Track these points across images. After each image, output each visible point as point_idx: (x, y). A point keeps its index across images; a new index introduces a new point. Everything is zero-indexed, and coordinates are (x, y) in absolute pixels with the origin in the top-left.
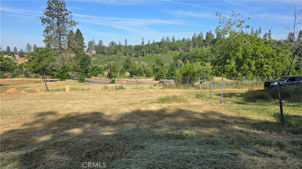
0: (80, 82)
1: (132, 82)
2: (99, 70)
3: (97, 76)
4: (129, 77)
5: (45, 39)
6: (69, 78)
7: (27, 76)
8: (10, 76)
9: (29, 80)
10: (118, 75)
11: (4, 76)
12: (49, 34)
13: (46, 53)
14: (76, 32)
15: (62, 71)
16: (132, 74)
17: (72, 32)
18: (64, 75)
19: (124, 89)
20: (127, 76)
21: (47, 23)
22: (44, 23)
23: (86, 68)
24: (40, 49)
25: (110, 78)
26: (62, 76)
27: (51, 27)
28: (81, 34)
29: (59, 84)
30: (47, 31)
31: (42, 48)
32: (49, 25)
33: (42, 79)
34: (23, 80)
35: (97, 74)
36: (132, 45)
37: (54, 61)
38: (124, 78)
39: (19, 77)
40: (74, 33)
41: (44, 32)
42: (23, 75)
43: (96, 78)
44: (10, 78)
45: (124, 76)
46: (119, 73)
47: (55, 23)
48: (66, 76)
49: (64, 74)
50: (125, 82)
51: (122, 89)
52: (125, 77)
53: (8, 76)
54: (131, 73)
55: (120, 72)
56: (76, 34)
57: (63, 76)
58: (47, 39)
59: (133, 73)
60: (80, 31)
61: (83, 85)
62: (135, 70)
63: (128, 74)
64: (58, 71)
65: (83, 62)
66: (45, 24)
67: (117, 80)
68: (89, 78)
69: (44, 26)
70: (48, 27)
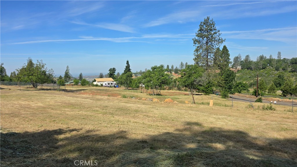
0: (223, 98)
1: (285, 103)
2: (243, 87)
3: (241, 92)
4: (281, 96)
5: (195, 58)
6: (213, 92)
7: (179, 89)
8: (167, 88)
9: (180, 93)
10: (267, 93)
11: (164, 88)
12: (199, 53)
13: (195, 70)
14: (223, 49)
15: (207, 86)
16: (285, 93)
17: (218, 49)
18: (209, 90)
19: (273, 110)
20: (278, 94)
21: (198, 44)
22: (196, 44)
23: (230, 84)
24: (190, 66)
25: (255, 95)
26: (207, 90)
27: (201, 47)
28: (227, 50)
29: (203, 98)
30: (197, 50)
31: (192, 66)
32: (199, 45)
33: (190, 92)
34: (176, 92)
35: (241, 91)
36: (287, 58)
37: (200, 76)
38: (274, 97)
39: (173, 89)
40: (220, 50)
41: (195, 51)
42: (176, 88)
43: (239, 95)
44: (168, 90)
45: (274, 95)
46: (267, 91)
47: (205, 42)
48: (210, 91)
49: (209, 88)
50: (275, 102)
51: (272, 110)
52: (276, 96)
53: (166, 88)
54: (283, 92)
55: (269, 89)
56: (222, 51)
57: (208, 91)
58: (197, 57)
59: (287, 92)
60: (226, 48)
61: (226, 101)
62: (290, 88)
63: (279, 92)
64: (204, 86)
65: (227, 78)
67: (265, 98)
68: (232, 94)
69: (195, 46)
70: (198, 47)
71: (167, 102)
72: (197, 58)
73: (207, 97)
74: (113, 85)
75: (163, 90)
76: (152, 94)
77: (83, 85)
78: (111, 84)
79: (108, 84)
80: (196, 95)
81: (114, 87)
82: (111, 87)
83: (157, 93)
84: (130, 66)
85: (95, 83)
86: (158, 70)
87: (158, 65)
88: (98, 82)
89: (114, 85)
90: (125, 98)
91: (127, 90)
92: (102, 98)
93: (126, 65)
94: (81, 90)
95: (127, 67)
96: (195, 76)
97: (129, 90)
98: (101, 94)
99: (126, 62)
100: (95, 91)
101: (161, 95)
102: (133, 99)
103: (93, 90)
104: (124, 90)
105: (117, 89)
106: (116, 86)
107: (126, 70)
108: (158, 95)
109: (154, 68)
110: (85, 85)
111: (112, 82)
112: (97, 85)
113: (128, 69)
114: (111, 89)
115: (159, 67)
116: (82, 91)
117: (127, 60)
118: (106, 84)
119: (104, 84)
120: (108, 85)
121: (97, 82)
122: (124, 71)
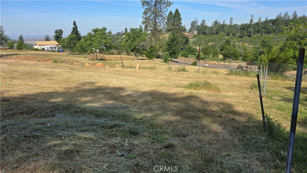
0: (164, 62)
1: (218, 66)
2: (192, 51)
3: (187, 57)
4: (222, 60)
5: (144, 21)
6: (158, 57)
7: (128, 54)
8: (116, 53)
9: (129, 57)
10: (211, 57)
11: (113, 53)
12: (147, 16)
13: (139, 34)
14: (175, 13)
15: (149, 51)
16: (225, 57)
17: (171, 13)
18: (151, 54)
20: (219, 59)
21: (146, 5)
22: (144, 6)
23: (174, 49)
24: (135, 30)
25: (198, 60)
27: (150, 9)
28: (179, 14)
29: (148, 63)
30: (145, 13)
31: (137, 29)
32: (147, 7)
33: (135, 57)
34: (125, 57)
35: (187, 55)
37: (144, 41)
38: (212, 61)
39: (122, 54)
40: (173, 14)
41: (144, 13)
43: (185, 59)
44: (117, 54)
45: (216, 59)
46: (211, 55)
47: (153, 4)
48: (153, 55)
49: (151, 53)
50: (207, 65)
51: (185, 71)
54: (224, 55)
55: (213, 54)
56: (175, 14)
57: (150, 55)
58: (145, 21)
59: (227, 56)
60: (178, 11)
63: (221, 56)
64: (147, 51)
65: (172, 42)
66: (145, 6)
67: (205, 62)
68: (176, 58)
69: (143, 8)
70: (147, 9)
71: (97, 67)
72: (146, 21)
73: (149, 61)
74: (57, 49)
75: (112, 55)
76: (94, 59)
77: (19, 49)
78: (55, 48)
79: (51, 48)
80: (141, 59)
81: (58, 51)
82: (54, 51)
83: (101, 58)
84: (77, 28)
85: (36, 47)
86: (100, 33)
87: (100, 28)
88: (39, 45)
89: (58, 49)
90: (56, 62)
91: (71, 55)
92: (29, 63)
93: (73, 26)
94: (13, 55)
95: (74, 28)
96: (138, 40)
97: (73, 55)
98: (37, 59)
99: (73, 23)
100: (31, 56)
101: (105, 60)
102: (64, 64)
103: (28, 55)
105: (61, 53)
106: (60, 51)
107: (73, 32)
108: (102, 59)
109: (96, 31)
110: (22, 49)
111: (55, 46)
112: (36, 50)
113: (75, 30)
114: (53, 53)
115: (101, 30)
116: (14, 56)
117: (74, 21)
118: (48, 48)
119: (46, 49)
120: (50, 49)
121: (37, 46)
122: (71, 33)
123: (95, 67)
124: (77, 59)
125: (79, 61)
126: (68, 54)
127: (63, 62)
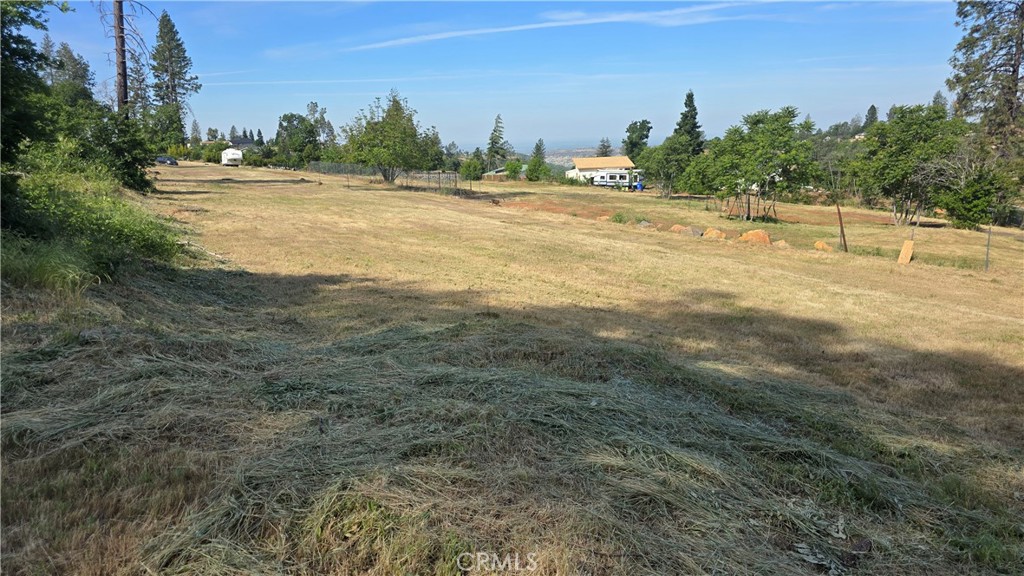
5: (957, 75)
7: (869, 203)
8: (821, 199)
9: (870, 215)
11: (808, 197)
12: (976, 56)
13: (928, 126)
15: (968, 192)
18: (975, 206)
21: (975, 15)
22: (966, 16)
26: (965, 209)
27: (991, 29)
29: (954, 241)
30: (968, 45)
31: (920, 109)
32: (982, 21)
33: (899, 215)
34: (854, 214)
37: (947, 153)
39: (845, 202)
41: (960, 47)
42: (857, 200)
44: (824, 203)
48: (983, 211)
49: (975, 202)
53: (817, 197)
57: (969, 210)
58: (963, 75)
64: (956, 193)
66: (970, 18)
69: (961, 28)
70: (976, 29)
71: (747, 242)
72: (968, 79)
73: (962, 236)
74: (627, 180)
75: (806, 203)
76: (738, 216)
77: (530, 180)
78: (622, 177)
79: (612, 177)
80: (923, 225)
81: (630, 187)
82: (619, 188)
83: (762, 213)
84: (697, 114)
85: (571, 174)
86: (773, 128)
87: (775, 109)
88: (581, 170)
89: (631, 181)
90: (620, 222)
91: (666, 201)
92: (550, 219)
93: (685, 109)
94: (515, 194)
95: (685, 116)
96: (919, 150)
97: (671, 201)
98: (570, 210)
99: (685, 97)
100: (556, 200)
101: (775, 221)
102: (642, 228)
103: (550, 197)
104: (654, 199)
105: (637, 193)
106: (636, 187)
107: (680, 129)
108: (766, 219)
109: (756, 121)
110: (538, 179)
111: (624, 172)
112: (573, 182)
113: (689, 123)
114: (615, 193)
115: (776, 118)
116: (518, 199)
117: (688, 92)
118: (603, 177)
119: (597, 179)
120: (608, 180)
121: (577, 170)
122: (676, 130)
123: (739, 242)
124: (682, 214)
125: (689, 220)
126: (658, 197)
127: (639, 221)
